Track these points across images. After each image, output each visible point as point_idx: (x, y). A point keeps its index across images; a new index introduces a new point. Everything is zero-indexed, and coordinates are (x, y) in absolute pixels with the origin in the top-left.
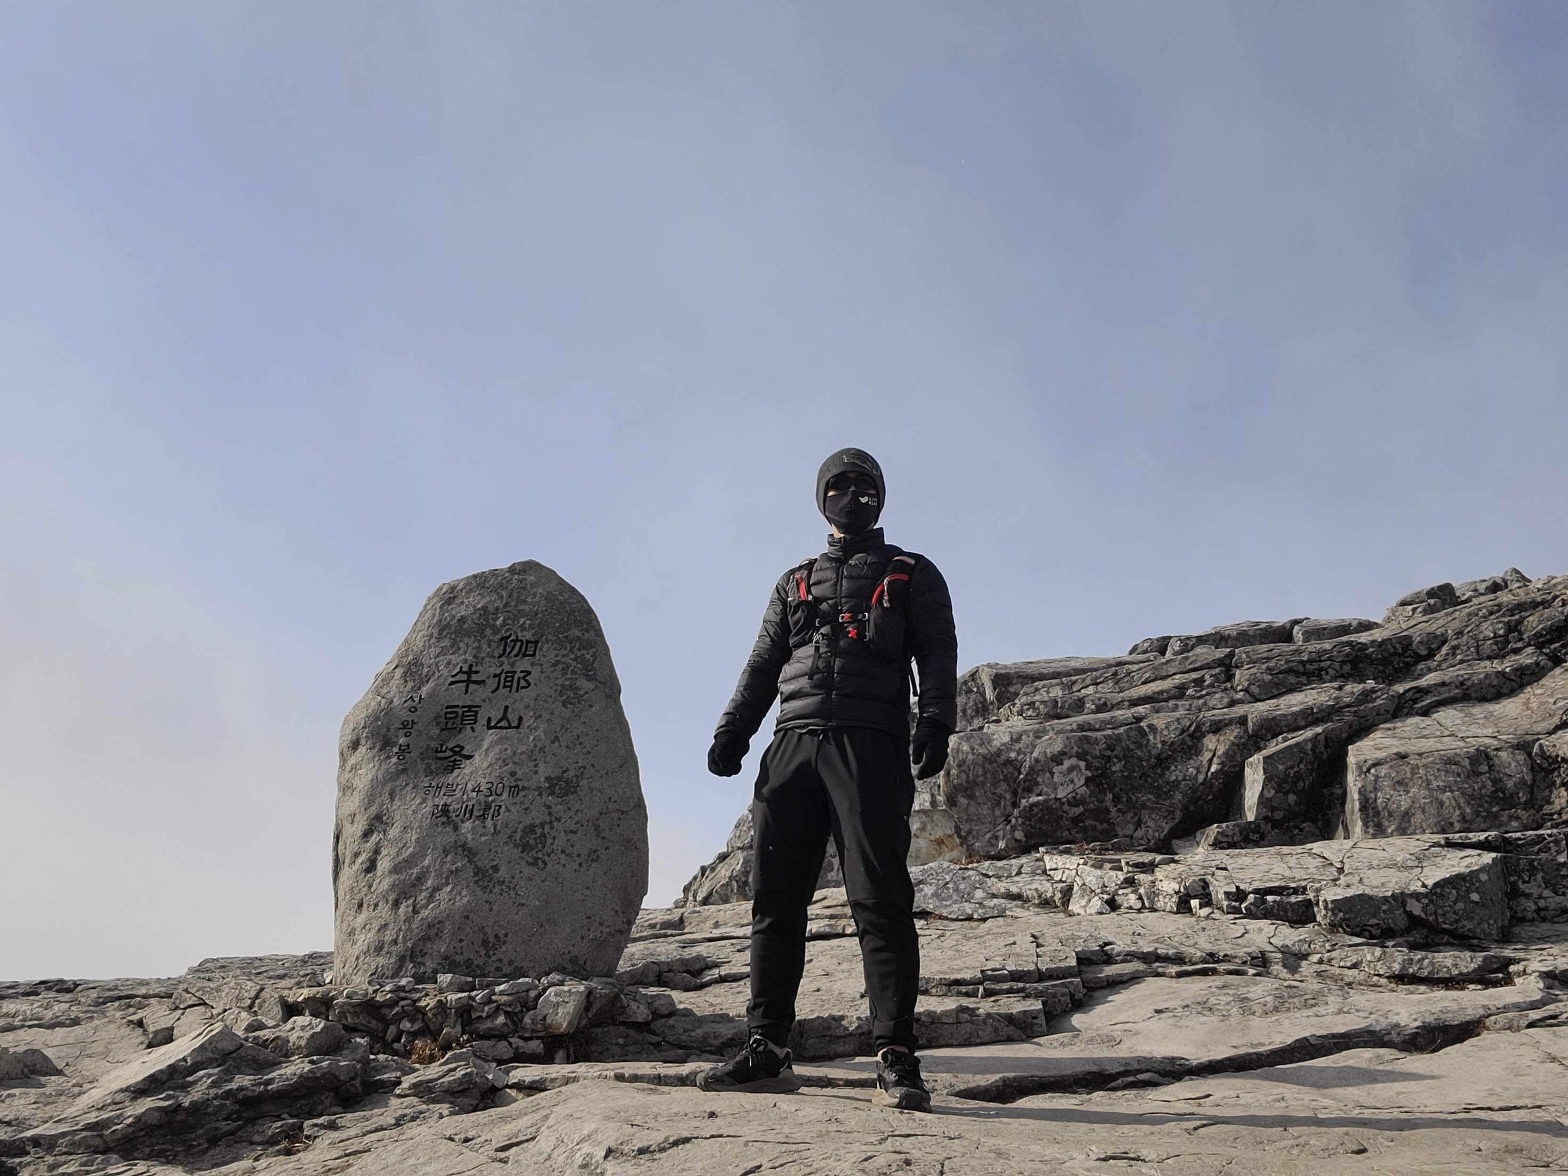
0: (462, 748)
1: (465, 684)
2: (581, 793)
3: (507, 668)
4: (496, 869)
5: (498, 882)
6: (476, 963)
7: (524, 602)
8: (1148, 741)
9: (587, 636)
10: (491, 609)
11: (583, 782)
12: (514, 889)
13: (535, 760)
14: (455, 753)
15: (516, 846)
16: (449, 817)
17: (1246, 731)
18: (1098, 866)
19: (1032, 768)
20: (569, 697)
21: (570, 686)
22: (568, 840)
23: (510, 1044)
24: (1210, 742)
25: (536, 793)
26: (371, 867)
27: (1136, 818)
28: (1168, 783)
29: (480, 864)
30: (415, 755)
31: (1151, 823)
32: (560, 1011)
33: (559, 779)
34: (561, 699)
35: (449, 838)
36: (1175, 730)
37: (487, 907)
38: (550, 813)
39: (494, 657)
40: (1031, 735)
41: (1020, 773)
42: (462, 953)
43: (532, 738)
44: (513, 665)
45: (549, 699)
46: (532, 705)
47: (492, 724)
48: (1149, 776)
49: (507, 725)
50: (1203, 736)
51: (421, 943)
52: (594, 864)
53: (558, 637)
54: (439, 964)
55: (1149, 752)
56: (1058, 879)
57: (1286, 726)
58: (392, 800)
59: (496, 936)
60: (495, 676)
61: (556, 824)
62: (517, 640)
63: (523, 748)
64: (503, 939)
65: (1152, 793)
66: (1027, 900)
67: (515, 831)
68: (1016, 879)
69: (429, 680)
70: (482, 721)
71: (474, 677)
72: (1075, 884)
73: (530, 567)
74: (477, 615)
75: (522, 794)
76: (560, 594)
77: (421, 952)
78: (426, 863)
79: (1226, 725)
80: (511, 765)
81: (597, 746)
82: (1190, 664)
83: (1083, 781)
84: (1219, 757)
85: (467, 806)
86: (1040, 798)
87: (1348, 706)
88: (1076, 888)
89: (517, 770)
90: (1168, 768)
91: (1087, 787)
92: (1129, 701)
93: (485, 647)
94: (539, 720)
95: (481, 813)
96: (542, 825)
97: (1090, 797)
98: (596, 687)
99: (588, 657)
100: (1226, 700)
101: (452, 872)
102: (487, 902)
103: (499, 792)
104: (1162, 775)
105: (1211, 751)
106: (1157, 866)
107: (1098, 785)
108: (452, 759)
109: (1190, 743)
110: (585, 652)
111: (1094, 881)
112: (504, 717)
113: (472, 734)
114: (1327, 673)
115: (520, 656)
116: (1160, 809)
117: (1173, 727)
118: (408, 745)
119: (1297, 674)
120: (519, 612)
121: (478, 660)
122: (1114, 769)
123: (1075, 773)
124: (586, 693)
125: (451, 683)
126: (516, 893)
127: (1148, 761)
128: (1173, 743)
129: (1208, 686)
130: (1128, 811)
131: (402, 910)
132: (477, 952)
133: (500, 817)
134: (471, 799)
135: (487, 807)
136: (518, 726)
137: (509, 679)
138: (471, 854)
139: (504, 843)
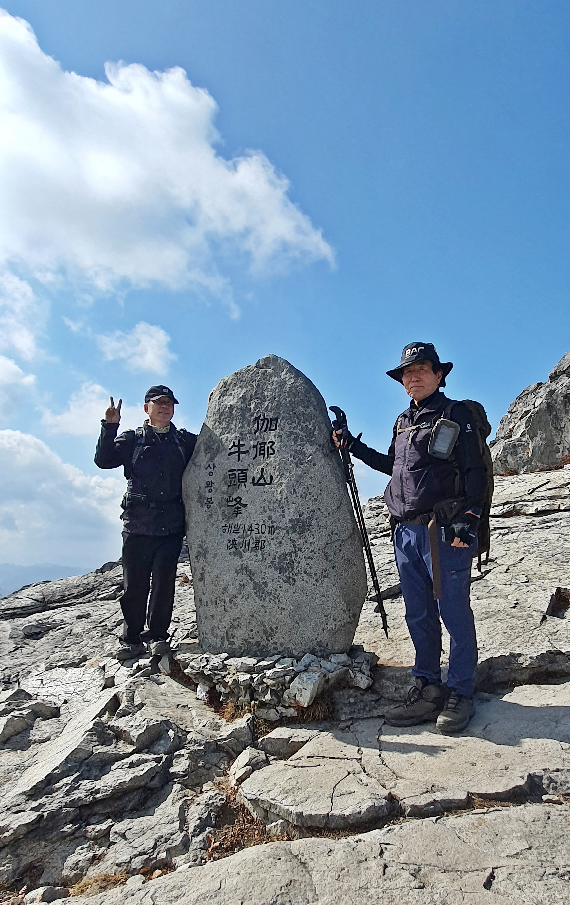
0: (241, 499)
1: (237, 454)
2: (313, 530)
3: (261, 441)
4: (266, 584)
5: (268, 593)
6: (262, 644)
7: (266, 389)
9: (307, 412)
10: (247, 397)
11: (314, 522)
12: (278, 598)
13: (282, 507)
14: (238, 503)
15: (276, 569)
16: (236, 549)
20: (300, 459)
21: (300, 450)
22: (308, 564)
23: (277, 711)
25: (285, 531)
26: (202, 578)
29: (256, 581)
30: (215, 505)
32: (303, 694)
33: (298, 521)
34: (295, 461)
35: (238, 563)
37: (263, 610)
38: (294, 545)
39: (252, 433)
43: (279, 491)
44: (264, 438)
45: (287, 462)
46: (277, 467)
47: (256, 482)
49: (263, 482)
51: (231, 630)
52: (326, 580)
53: (289, 414)
54: (241, 644)
58: (207, 536)
59: (271, 628)
60: (254, 447)
61: (299, 552)
62: (264, 419)
63: (275, 499)
64: (275, 630)
67: (275, 558)
70: (250, 481)
71: (242, 449)
74: (240, 403)
75: (276, 532)
78: (228, 577)
80: (268, 512)
85: (246, 541)
89: (272, 514)
93: (246, 425)
94: (282, 478)
95: (254, 545)
96: (290, 554)
98: (316, 450)
101: (242, 586)
102: (262, 606)
103: (263, 531)
108: (236, 506)
112: (262, 477)
113: (245, 489)
115: (268, 431)
118: (211, 498)
120: (264, 397)
121: (243, 436)
124: (310, 455)
125: (230, 454)
126: (279, 601)
132: (262, 637)
133: (265, 548)
134: (249, 536)
135: (257, 542)
136: (270, 484)
137: (262, 448)
138: (250, 573)
139: (269, 566)
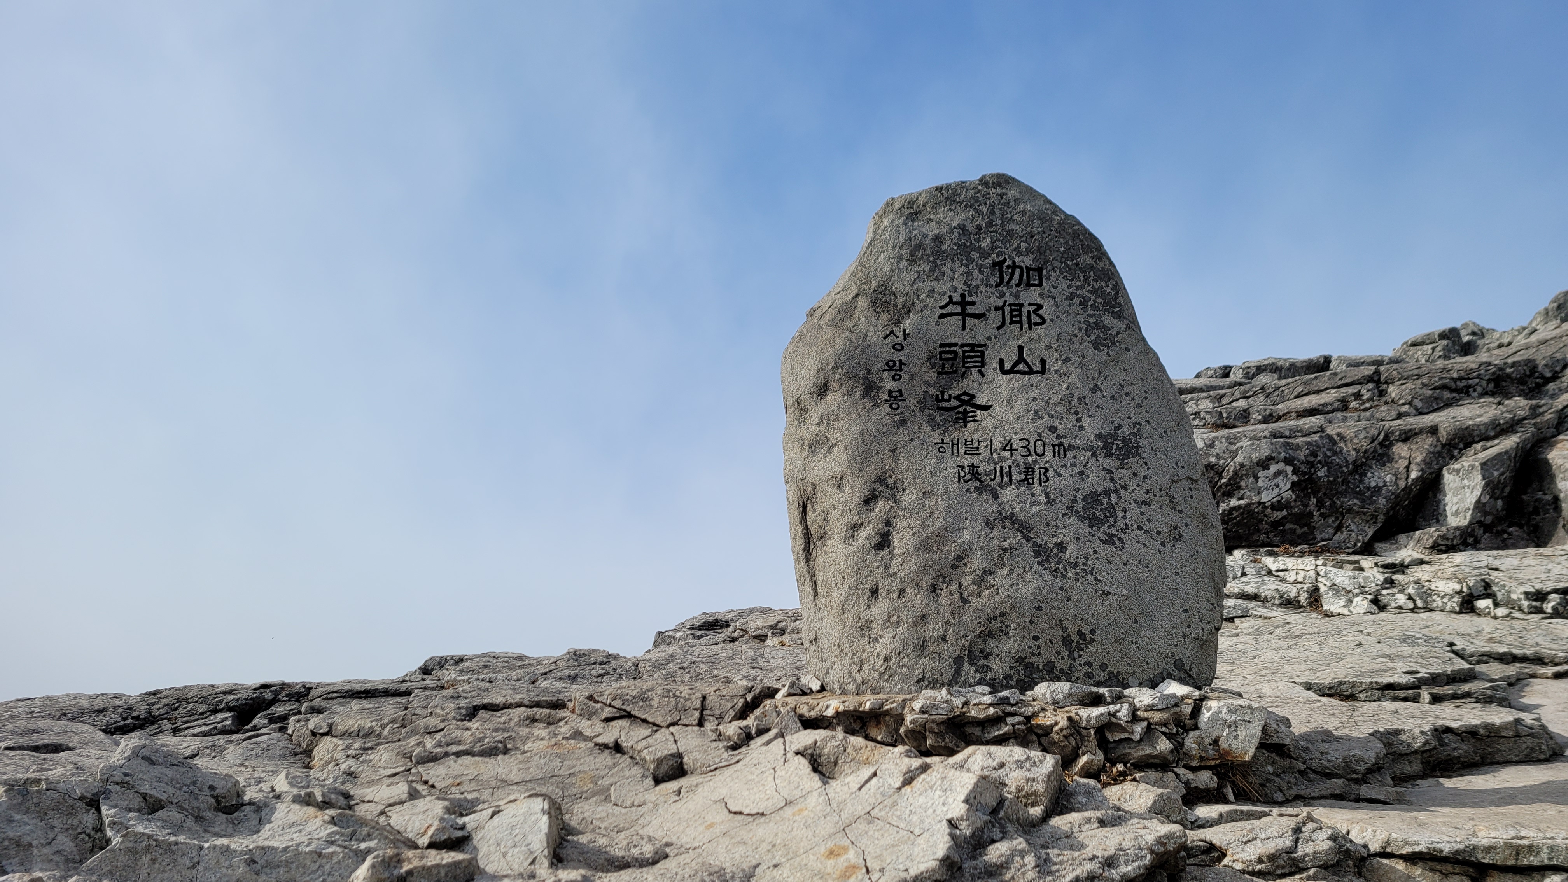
0: (973, 397)
1: (960, 317)
2: (1145, 455)
3: (1011, 300)
4: (1061, 547)
5: (1069, 563)
6: (1058, 667)
7: (1011, 220)
8: (1341, 450)
9: (1101, 265)
10: (971, 228)
11: (1143, 442)
12: (1092, 574)
13: (1076, 413)
14: (963, 403)
15: (1081, 519)
16: (981, 482)
17: (1438, 440)
18: (1340, 565)
19: (1236, 473)
20: (1098, 337)
21: (1096, 323)
22: (1142, 513)
23: (1177, 776)
24: (1401, 450)
25: (1089, 454)
26: (883, 542)
27: (1338, 522)
28: (1368, 488)
29: (1038, 540)
30: (911, 403)
31: (1353, 527)
32: (1242, 732)
33: (1114, 437)
34: (1089, 339)
35: (990, 507)
36: (1365, 438)
37: (1062, 596)
38: (1112, 479)
39: (991, 286)
40: (1224, 441)
41: (1221, 477)
42: (1040, 654)
43: (1065, 386)
44: (1017, 296)
45: (1074, 339)
46: (1055, 346)
47: (1008, 366)
48: (1349, 482)
49: (1027, 369)
50: (1391, 445)
51: (980, 640)
52: (1178, 545)
53: (1066, 264)
54: (1011, 668)
55: (1345, 458)
56: (1292, 579)
57: (1478, 436)
58: (896, 459)
59: (1080, 633)
60: (997, 309)
61: (1122, 492)
62: (1014, 267)
63: (1056, 398)
64: (1089, 636)
65: (1357, 498)
66: (1265, 601)
67: (1074, 501)
68: (1243, 579)
69: (909, 311)
70: (992, 365)
71: (970, 309)
72: (1321, 585)
73: (1002, 181)
74: (956, 234)
75: (1070, 454)
76: (1053, 213)
77: (981, 652)
78: (966, 536)
79: (1416, 434)
80: (1046, 418)
81: (1146, 398)
82: (1341, 379)
83: (1289, 486)
84: (1418, 464)
85: (1002, 468)
86: (1242, 502)
87: (1525, 419)
88: (1323, 589)
89: (1056, 423)
90: (1366, 475)
91: (1293, 491)
92: (1296, 412)
93: (976, 273)
94: (1069, 364)
95: (1023, 476)
96: (1107, 493)
97: (1295, 501)
98: (1128, 327)
99: (1108, 290)
100: (1394, 414)
101: (1005, 550)
102: (1061, 589)
103: (1040, 452)
104: (1361, 481)
105: (1405, 458)
106: (1407, 567)
107: (1303, 490)
108: (961, 409)
109: (1380, 451)
110: (1103, 284)
111: (1347, 582)
112: (1021, 359)
113: (981, 379)
114: (1475, 390)
115: (1023, 286)
116: (1365, 514)
117: (1362, 436)
118: (900, 391)
119: (1452, 390)
120: (1008, 232)
121: (972, 290)
122: (1320, 474)
123: (1281, 477)
124: (1118, 333)
125: (942, 316)
126: (1096, 579)
127: (1348, 467)
128: (1366, 451)
129: (1368, 400)
130: (1330, 516)
131: (944, 599)
132: (1058, 653)
133: (1051, 482)
134: (1005, 459)
135: (1029, 470)
136: (1043, 371)
137: (1017, 313)
138: (1024, 528)
139: (1063, 515)
